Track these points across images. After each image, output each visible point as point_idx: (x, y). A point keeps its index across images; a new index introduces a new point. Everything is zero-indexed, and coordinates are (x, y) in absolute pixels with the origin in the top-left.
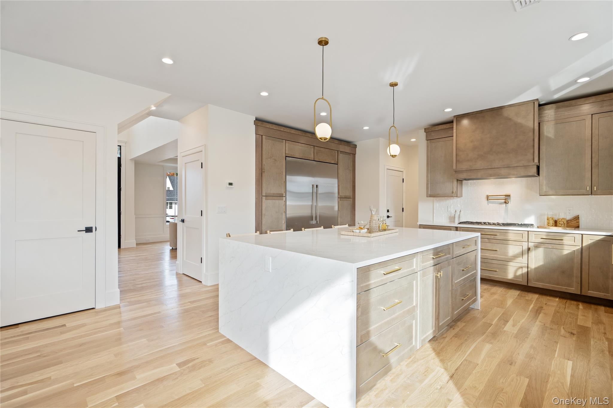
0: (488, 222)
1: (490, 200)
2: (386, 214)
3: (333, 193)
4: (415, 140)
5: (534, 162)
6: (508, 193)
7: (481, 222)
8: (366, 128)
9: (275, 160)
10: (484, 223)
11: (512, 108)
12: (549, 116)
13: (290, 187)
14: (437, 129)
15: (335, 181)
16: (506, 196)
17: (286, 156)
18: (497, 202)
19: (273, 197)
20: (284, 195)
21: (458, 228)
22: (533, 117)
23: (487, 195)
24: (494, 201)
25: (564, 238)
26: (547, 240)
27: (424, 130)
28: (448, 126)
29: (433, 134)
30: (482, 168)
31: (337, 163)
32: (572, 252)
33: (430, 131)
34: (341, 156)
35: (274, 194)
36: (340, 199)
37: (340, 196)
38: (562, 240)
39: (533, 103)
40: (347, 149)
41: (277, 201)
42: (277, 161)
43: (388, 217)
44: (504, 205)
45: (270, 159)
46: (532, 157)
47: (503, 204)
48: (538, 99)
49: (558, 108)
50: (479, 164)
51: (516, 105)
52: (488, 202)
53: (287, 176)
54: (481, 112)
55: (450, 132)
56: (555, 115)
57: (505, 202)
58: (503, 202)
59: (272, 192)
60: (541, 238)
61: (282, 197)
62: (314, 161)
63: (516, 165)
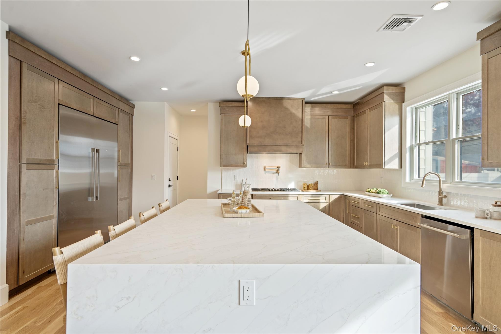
0: (271, 188)
1: (266, 171)
2: (168, 183)
3: (112, 158)
4: (195, 110)
5: (302, 143)
6: (278, 165)
7: (269, 189)
8: (164, 89)
9: (43, 107)
10: (271, 189)
11: (289, 101)
12: (308, 112)
13: (64, 148)
14: (231, 106)
15: (116, 144)
16: (277, 167)
17: (59, 104)
18: (271, 172)
19: (40, 165)
20: (56, 162)
21: (253, 194)
22: (301, 110)
23: (265, 166)
24: (269, 172)
25: (320, 198)
26: (314, 200)
27: (219, 103)
28: (240, 104)
29: (227, 109)
30: (269, 145)
31: (117, 124)
32: (324, 207)
33: (225, 106)
34: (121, 114)
35: (40, 160)
36: (120, 168)
37: (120, 163)
38: (319, 199)
39: (301, 100)
40: (126, 108)
41: (45, 172)
42: (45, 108)
43: (169, 186)
44: (277, 174)
45: (34, 104)
46: (301, 140)
47: (275, 173)
48: (304, 98)
49: (312, 107)
50: (267, 141)
51: (292, 99)
52: (265, 172)
53: (60, 135)
54: (269, 98)
55: (242, 110)
56: (311, 111)
57: (277, 172)
58: (275, 172)
59: (37, 158)
60: (309, 199)
61: (53, 166)
62: (94, 116)
63: (292, 144)
